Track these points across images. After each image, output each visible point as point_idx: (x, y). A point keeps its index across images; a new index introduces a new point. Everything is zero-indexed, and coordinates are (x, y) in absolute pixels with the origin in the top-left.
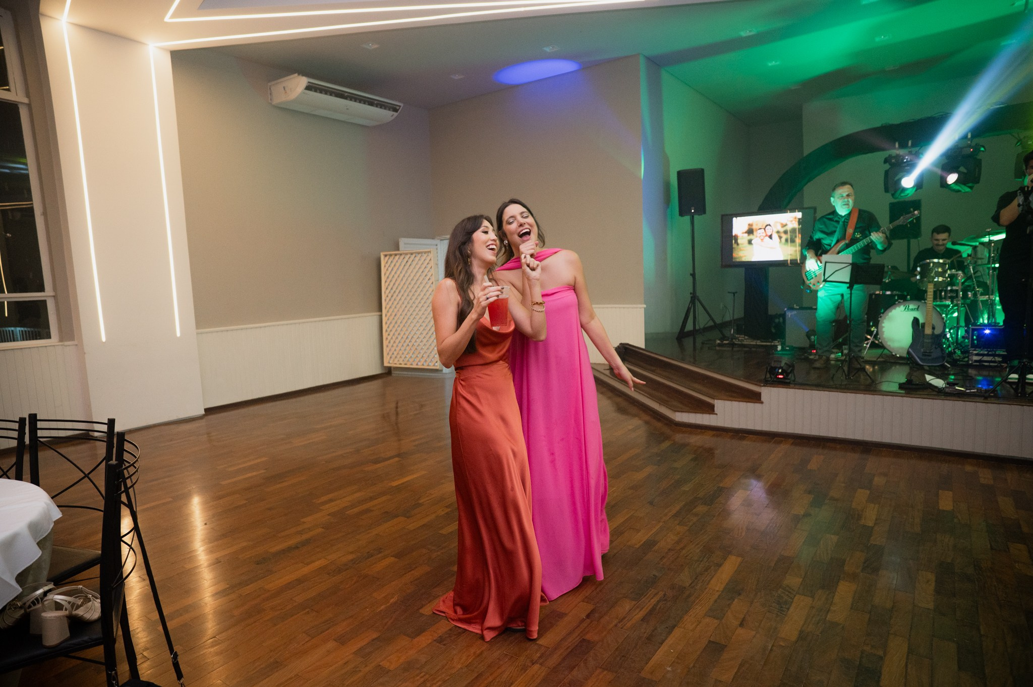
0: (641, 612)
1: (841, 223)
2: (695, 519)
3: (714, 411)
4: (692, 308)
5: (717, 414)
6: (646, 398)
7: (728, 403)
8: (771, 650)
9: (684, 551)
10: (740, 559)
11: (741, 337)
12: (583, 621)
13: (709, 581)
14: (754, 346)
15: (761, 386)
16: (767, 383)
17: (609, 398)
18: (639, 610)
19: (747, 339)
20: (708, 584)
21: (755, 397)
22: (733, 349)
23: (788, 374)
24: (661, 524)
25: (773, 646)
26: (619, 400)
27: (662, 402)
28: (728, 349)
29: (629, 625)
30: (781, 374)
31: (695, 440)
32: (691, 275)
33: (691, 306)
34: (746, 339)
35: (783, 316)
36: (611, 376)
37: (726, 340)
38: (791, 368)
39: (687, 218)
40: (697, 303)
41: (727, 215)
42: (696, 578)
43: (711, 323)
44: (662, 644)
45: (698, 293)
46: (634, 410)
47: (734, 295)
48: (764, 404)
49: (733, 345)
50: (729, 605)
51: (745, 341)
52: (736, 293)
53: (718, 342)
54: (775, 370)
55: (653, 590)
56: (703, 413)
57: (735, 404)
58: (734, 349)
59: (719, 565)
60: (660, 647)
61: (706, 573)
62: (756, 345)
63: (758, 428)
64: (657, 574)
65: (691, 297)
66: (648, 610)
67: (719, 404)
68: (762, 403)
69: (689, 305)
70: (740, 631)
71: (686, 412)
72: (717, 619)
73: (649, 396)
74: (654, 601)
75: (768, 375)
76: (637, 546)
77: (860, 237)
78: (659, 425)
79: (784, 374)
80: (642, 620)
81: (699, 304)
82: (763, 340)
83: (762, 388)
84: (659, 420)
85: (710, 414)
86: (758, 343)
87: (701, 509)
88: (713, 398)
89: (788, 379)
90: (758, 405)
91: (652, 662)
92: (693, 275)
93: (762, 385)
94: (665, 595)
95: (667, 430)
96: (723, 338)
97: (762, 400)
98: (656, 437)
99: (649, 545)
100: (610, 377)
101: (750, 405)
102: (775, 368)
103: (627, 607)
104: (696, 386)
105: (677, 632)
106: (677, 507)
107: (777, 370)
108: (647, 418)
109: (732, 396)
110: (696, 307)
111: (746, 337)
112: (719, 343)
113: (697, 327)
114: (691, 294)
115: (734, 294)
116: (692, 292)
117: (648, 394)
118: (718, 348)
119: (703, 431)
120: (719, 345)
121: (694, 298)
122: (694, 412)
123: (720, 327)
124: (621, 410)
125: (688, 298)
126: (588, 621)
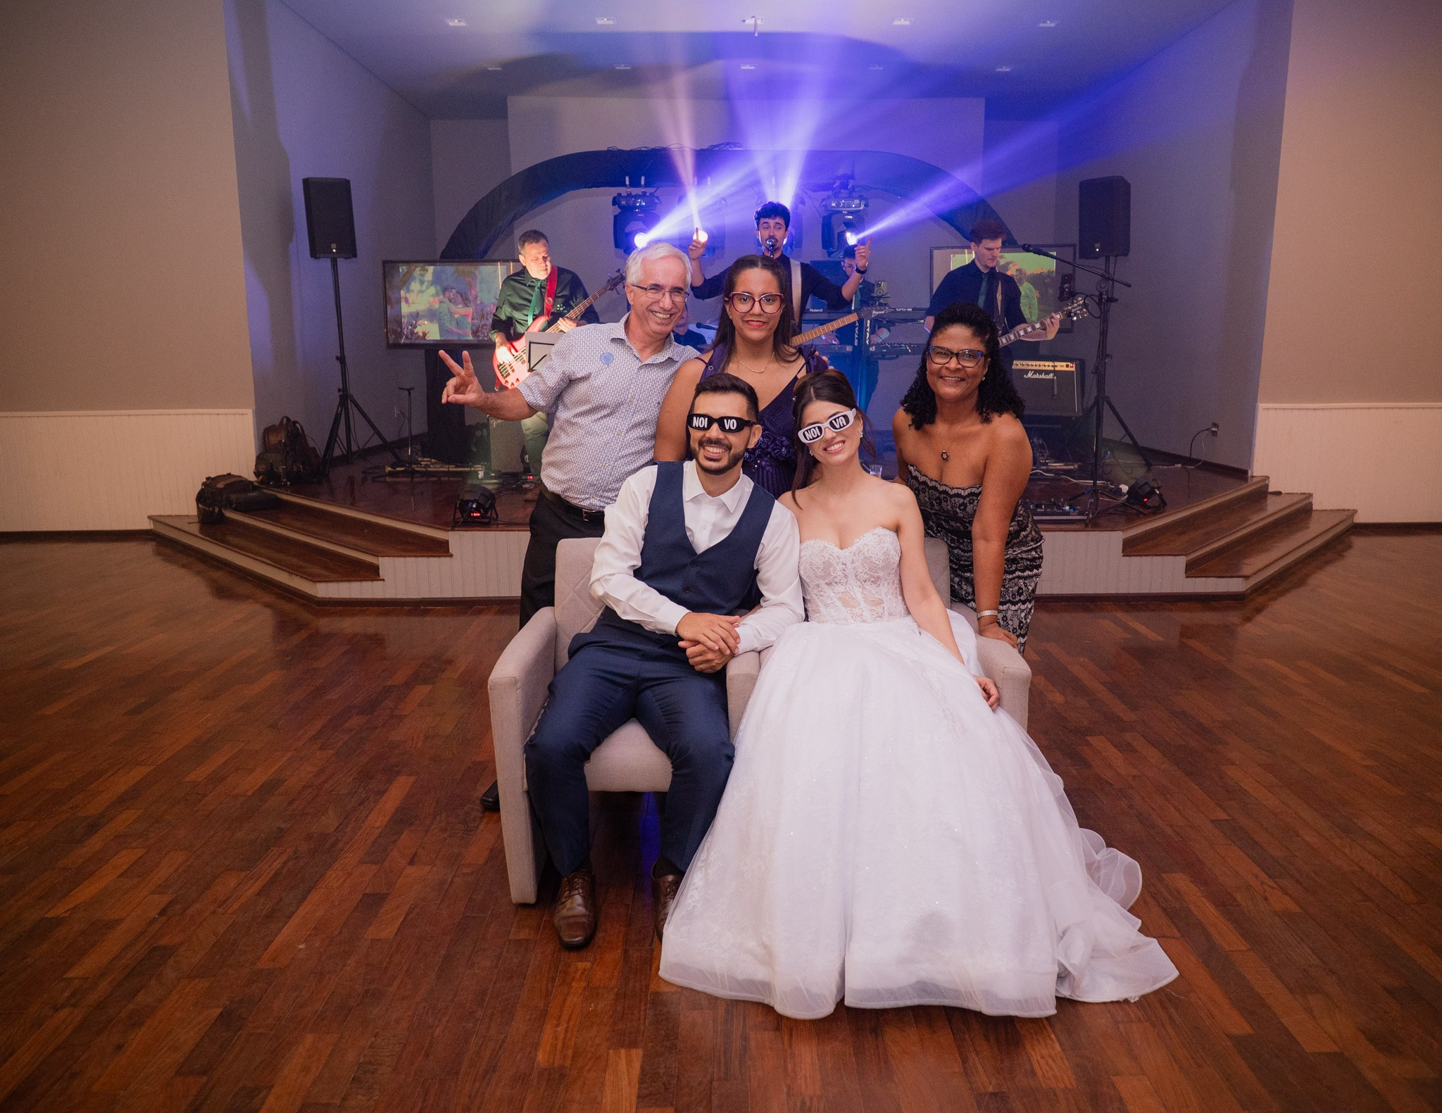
0: (256, 884)
1: (536, 289)
2: (346, 737)
3: (378, 575)
4: (343, 413)
5: (383, 580)
6: (266, 567)
7: (400, 561)
8: (452, 882)
9: (327, 785)
10: (413, 778)
11: (425, 461)
12: (154, 921)
13: (367, 817)
14: (448, 474)
15: (448, 531)
16: (455, 525)
17: (198, 573)
18: (252, 881)
19: (435, 463)
20: (363, 822)
21: (441, 549)
22: (412, 479)
23: (486, 511)
24: (290, 754)
25: (454, 876)
26: (217, 575)
27: (294, 570)
28: (405, 479)
29: (236, 906)
30: (477, 510)
31: (350, 625)
32: (337, 358)
33: (341, 410)
34: (433, 464)
35: (486, 426)
36: (202, 536)
37: (400, 467)
38: (490, 501)
39: (326, 263)
40: (353, 410)
41: (391, 262)
42: (346, 818)
43: (376, 441)
44: (290, 917)
45: (353, 390)
46: (244, 588)
47: (410, 394)
48: (453, 558)
49: (413, 473)
50: (394, 842)
51: (432, 466)
52: (412, 389)
53: (389, 469)
54: (467, 506)
55: (276, 849)
56: (361, 581)
57: (411, 561)
58: (415, 480)
59: (381, 793)
60: (287, 923)
61: (362, 808)
62: (449, 472)
63: (447, 594)
64: (283, 826)
65: (341, 397)
66: (268, 878)
67: (386, 564)
68: (451, 556)
69: (338, 409)
70: (410, 870)
71: (333, 581)
72: (376, 864)
73: (270, 562)
74: (277, 865)
75: (459, 515)
76: (250, 793)
77: (564, 309)
78: (289, 607)
79: (482, 510)
80: (258, 894)
81: (355, 409)
82: (458, 464)
83: (450, 532)
84: (290, 600)
85: (372, 580)
86: (450, 469)
87: (356, 721)
88: (376, 555)
89: (488, 518)
90: (444, 560)
91: (272, 947)
92: (342, 359)
93: (450, 528)
94: (295, 852)
95: (304, 615)
96: (399, 462)
97: (450, 551)
98: (285, 626)
99: (269, 788)
100: (200, 538)
101: (434, 561)
102: (468, 501)
103: (233, 882)
104: (350, 539)
105: (315, 896)
106: (318, 725)
107: (470, 506)
108: (269, 598)
109: (404, 551)
110: (350, 412)
111: (433, 460)
112: (390, 472)
113: (354, 448)
114: (339, 390)
115: (409, 390)
116: (341, 388)
117: (268, 559)
118: (388, 479)
119: (364, 608)
120: (391, 474)
121: (345, 398)
122: (347, 581)
123: (392, 448)
124: (221, 592)
125: (335, 398)
126: (164, 919)
